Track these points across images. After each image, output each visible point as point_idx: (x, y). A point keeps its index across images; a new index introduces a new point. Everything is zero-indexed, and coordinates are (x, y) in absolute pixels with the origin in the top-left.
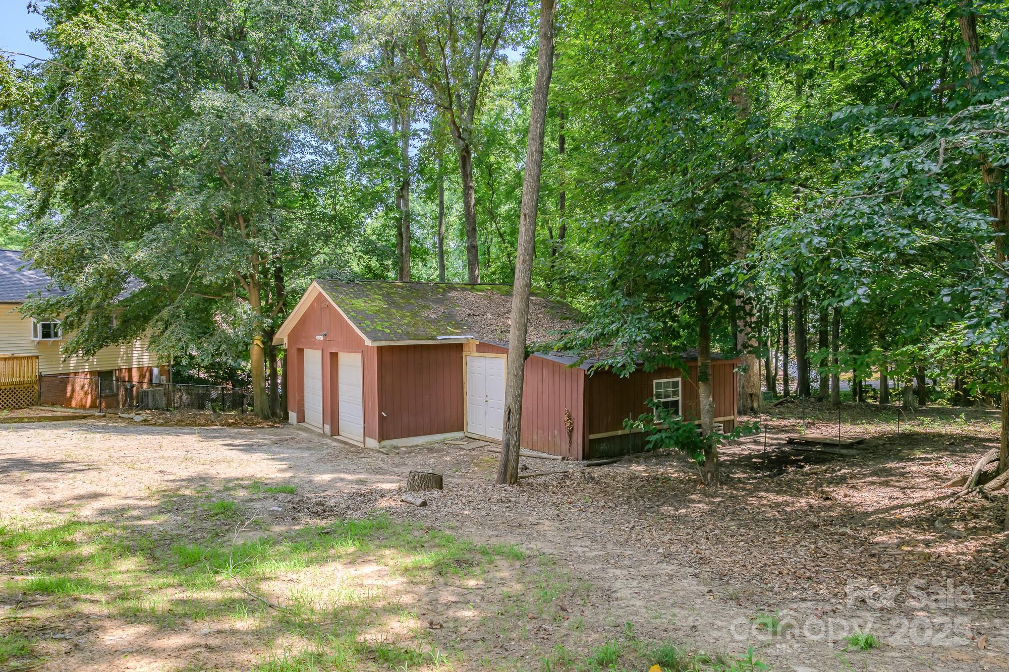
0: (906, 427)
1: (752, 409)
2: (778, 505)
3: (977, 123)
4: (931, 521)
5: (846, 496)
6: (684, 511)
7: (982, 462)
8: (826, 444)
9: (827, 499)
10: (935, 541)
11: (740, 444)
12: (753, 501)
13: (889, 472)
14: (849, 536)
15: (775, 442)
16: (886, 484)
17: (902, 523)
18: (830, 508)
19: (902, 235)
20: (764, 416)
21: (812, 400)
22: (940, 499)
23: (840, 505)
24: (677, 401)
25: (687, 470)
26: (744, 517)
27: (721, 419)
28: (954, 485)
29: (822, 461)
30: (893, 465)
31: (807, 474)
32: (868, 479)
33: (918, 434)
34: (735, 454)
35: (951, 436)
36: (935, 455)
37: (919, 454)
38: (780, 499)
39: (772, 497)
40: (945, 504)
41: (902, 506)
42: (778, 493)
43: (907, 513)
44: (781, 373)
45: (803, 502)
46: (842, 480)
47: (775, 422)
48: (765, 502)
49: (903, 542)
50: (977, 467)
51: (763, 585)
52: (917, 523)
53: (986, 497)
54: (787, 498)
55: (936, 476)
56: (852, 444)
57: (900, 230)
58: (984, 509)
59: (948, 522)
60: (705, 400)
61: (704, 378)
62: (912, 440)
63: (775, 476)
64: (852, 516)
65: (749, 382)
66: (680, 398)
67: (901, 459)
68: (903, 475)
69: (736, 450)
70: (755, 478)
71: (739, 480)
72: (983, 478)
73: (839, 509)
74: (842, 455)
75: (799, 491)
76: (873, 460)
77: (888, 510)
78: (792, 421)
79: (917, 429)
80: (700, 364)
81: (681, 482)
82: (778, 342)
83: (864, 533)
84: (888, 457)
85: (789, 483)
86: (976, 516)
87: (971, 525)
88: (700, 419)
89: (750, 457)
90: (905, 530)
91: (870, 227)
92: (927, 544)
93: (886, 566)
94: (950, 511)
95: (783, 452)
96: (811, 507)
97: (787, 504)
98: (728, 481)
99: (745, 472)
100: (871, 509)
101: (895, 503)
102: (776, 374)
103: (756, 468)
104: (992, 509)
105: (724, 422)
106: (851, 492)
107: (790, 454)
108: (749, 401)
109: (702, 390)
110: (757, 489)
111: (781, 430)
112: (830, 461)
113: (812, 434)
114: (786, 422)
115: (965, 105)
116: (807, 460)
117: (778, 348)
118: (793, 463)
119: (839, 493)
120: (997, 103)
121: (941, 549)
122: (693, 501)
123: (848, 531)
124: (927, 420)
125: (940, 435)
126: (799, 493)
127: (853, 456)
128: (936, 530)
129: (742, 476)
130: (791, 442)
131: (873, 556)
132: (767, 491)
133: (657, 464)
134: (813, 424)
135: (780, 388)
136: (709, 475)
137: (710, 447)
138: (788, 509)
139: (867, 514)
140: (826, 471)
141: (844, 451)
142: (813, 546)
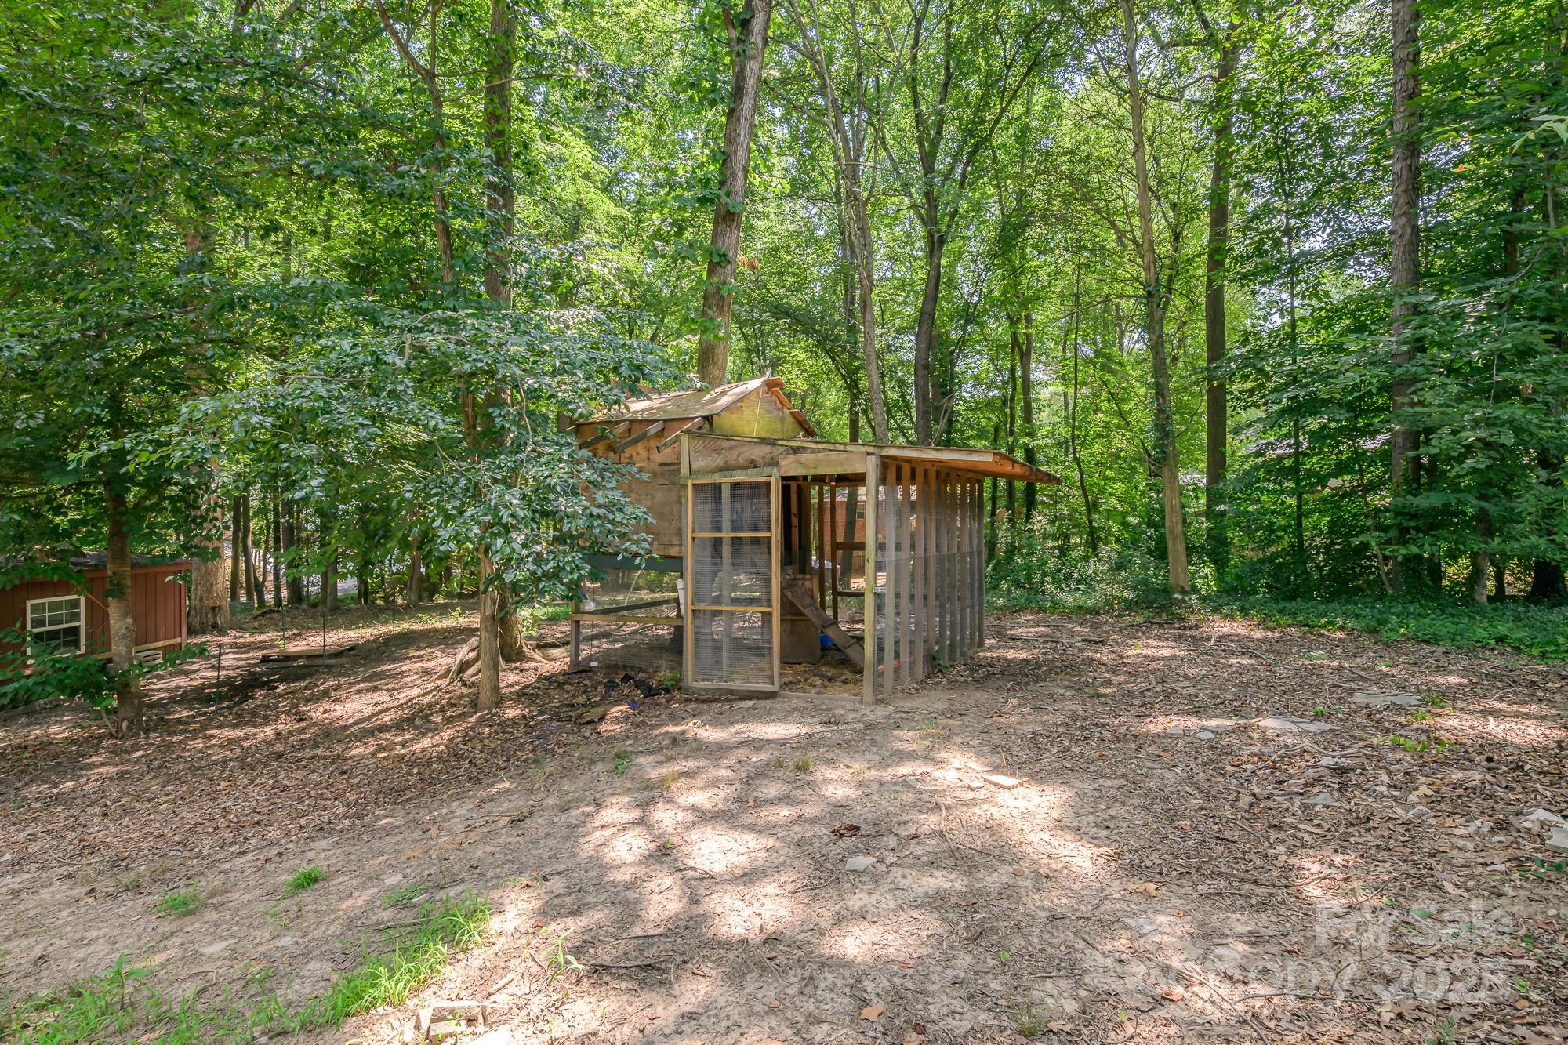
0: (404, 626)
1: (215, 626)
2: (231, 741)
3: (444, 328)
4: (410, 720)
5: (325, 712)
6: (69, 784)
7: (463, 653)
8: (310, 656)
9: (301, 720)
10: (412, 740)
11: (187, 673)
12: (198, 744)
13: (377, 676)
14: (320, 757)
15: (243, 663)
16: (375, 689)
17: (383, 728)
18: (302, 731)
19: (362, 425)
20: (233, 633)
21: (305, 606)
22: (423, 695)
23: (315, 724)
24: (77, 629)
25: (87, 723)
26: (178, 768)
27: (161, 644)
28: (439, 678)
29: (303, 677)
30: (384, 668)
31: (280, 696)
32: (357, 687)
33: (414, 631)
34: (178, 687)
35: (446, 630)
36: (429, 650)
37: (412, 653)
38: (239, 733)
39: (228, 733)
40: (429, 698)
41: (386, 710)
42: (235, 726)
43: (387, 718)
44: (271, 578)
45: (270, 731)
46: (326, 694)
47: (248, 638)
48: (214, 742)
49: (381, 749)
50: (459, 657)
51: (186, 854)
52: (398, 726)
53: (465, 685)
54: (248, 730)
55: (426, 672)
56: (342, 652)
57: (360, 420)
58: (462, 696)
59: (427, 716)
60: (118, 621)
61: (118, 591)
62: (408, 639)
63: (236, 705)
64: (330, 734)
65: (210, 592)
66: (82, 623)
67: (394, 661)
68: (393, 676)
69: (182, 681)
70: (205, 714)
71: (179, 721)
72: (464, 666)
73: (314, 729)
74: (328, 667)
75: (266, 717)
76: (363, 665)
77: (369, 718)
78: (272, 634)
79: (416, 627)
80: (109, 573)
81: (73, 742)
82: (267, 541)
83: (338, 749)
84: (380, 661)
85: (254, 713)
86: (454, 705)
87: (449, 714)
88: (110, 650)
89: (203, 687)
90: (383, 736)
91: (328, 413)
92: (404, 745)
93: (356, 781)
94: (430, 705)
95: (255, 673)
96: (278, 734)
97: (246, 737)
98: (163, 725)
99: (192, 709)
100: (351, 721)
101: (380, 708)
102: (264, 579)
103: (209, 700)
104: (468, 695)
105: (164, 648)
106: (332, 707)
107: (262, 674)
108: (210, 615)
109: (114, 610)
110: (205, 727)
111: (258, 647)
112: (311, 675)
113: (293, 648)
114: (264, 637)
115: (437, 306)
116: (283, 679)
117: (267, 548)
118: (262, 686)
119: (317, 713)
120: (462, 313)
121: (417, 747)
122: (91, 766)
123: (319, 752)
124: (425, 617)
125: (436, 630)
126: (267, 721)
127: (342, 666)
128: (416, 728)
129: (185, 714)
130: (265, 660)
131: (344, 773)
132: (221, 726)
133: (28, 725)
134: (299, 635)
135: (269, 596)
136: (125, 724)
137: (127, 685)
138: (246, 744)
139: (346, 727)
140: (305, 688)
141: (332, 661)
142: (271, 782)
